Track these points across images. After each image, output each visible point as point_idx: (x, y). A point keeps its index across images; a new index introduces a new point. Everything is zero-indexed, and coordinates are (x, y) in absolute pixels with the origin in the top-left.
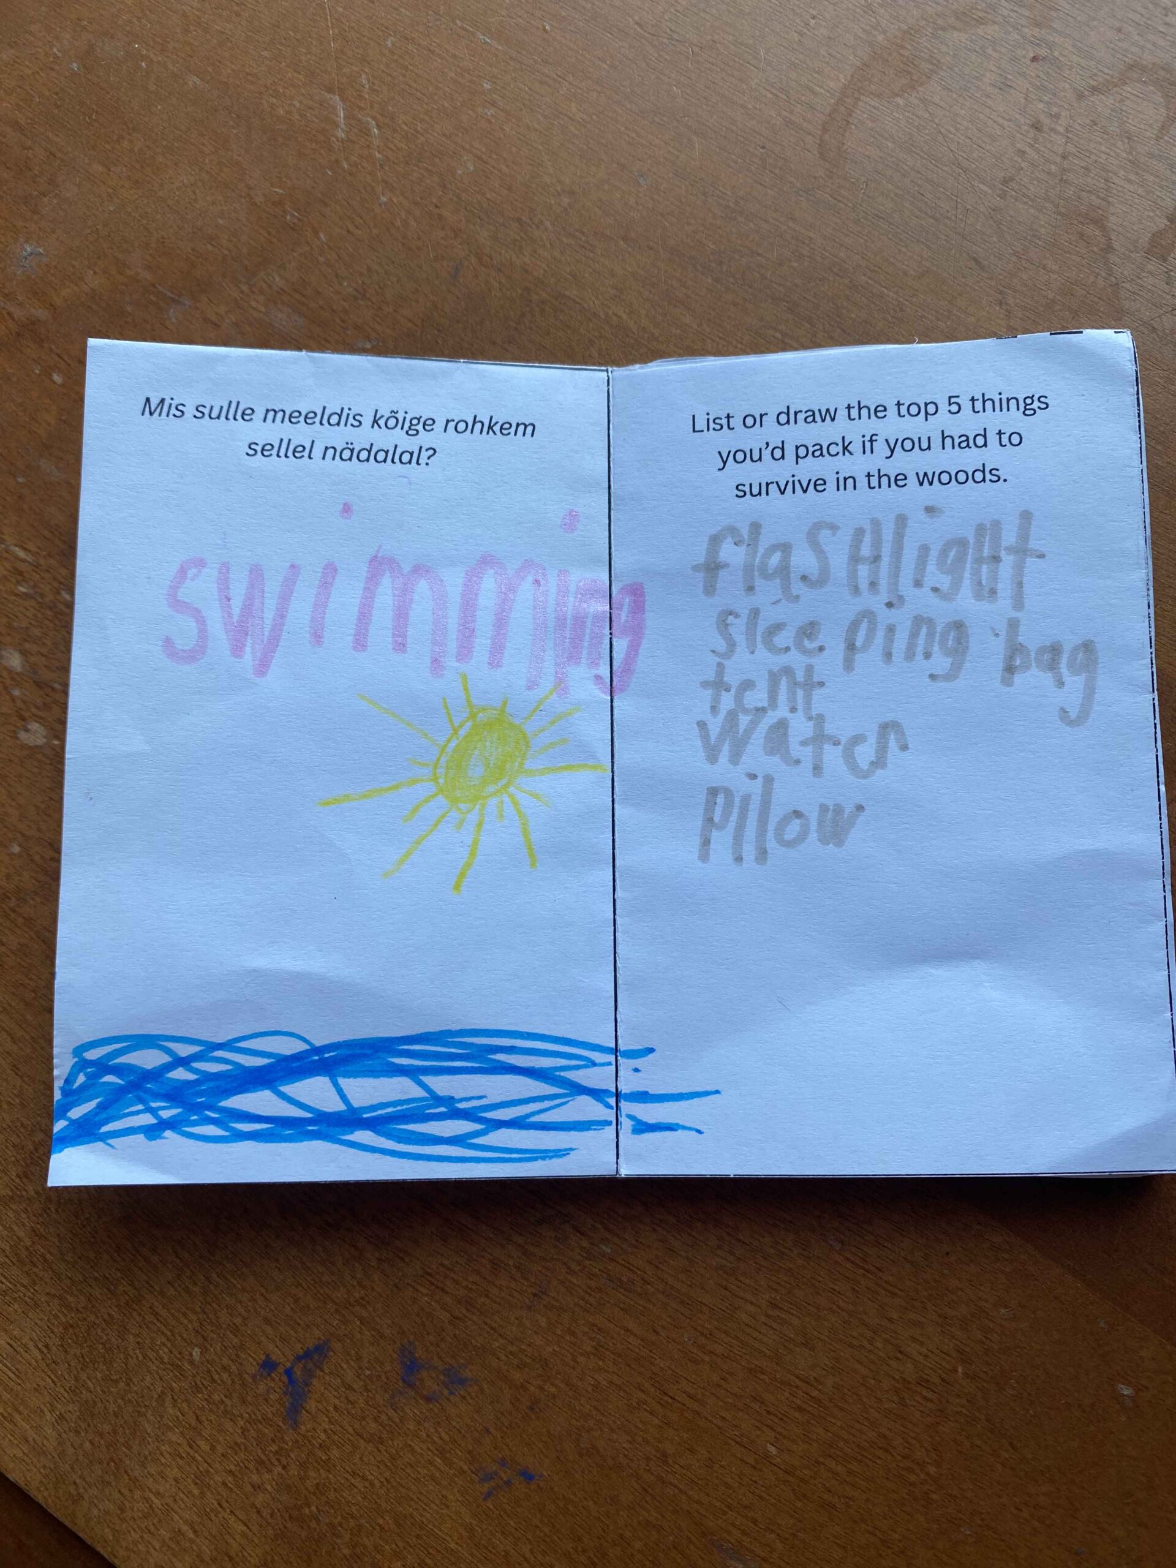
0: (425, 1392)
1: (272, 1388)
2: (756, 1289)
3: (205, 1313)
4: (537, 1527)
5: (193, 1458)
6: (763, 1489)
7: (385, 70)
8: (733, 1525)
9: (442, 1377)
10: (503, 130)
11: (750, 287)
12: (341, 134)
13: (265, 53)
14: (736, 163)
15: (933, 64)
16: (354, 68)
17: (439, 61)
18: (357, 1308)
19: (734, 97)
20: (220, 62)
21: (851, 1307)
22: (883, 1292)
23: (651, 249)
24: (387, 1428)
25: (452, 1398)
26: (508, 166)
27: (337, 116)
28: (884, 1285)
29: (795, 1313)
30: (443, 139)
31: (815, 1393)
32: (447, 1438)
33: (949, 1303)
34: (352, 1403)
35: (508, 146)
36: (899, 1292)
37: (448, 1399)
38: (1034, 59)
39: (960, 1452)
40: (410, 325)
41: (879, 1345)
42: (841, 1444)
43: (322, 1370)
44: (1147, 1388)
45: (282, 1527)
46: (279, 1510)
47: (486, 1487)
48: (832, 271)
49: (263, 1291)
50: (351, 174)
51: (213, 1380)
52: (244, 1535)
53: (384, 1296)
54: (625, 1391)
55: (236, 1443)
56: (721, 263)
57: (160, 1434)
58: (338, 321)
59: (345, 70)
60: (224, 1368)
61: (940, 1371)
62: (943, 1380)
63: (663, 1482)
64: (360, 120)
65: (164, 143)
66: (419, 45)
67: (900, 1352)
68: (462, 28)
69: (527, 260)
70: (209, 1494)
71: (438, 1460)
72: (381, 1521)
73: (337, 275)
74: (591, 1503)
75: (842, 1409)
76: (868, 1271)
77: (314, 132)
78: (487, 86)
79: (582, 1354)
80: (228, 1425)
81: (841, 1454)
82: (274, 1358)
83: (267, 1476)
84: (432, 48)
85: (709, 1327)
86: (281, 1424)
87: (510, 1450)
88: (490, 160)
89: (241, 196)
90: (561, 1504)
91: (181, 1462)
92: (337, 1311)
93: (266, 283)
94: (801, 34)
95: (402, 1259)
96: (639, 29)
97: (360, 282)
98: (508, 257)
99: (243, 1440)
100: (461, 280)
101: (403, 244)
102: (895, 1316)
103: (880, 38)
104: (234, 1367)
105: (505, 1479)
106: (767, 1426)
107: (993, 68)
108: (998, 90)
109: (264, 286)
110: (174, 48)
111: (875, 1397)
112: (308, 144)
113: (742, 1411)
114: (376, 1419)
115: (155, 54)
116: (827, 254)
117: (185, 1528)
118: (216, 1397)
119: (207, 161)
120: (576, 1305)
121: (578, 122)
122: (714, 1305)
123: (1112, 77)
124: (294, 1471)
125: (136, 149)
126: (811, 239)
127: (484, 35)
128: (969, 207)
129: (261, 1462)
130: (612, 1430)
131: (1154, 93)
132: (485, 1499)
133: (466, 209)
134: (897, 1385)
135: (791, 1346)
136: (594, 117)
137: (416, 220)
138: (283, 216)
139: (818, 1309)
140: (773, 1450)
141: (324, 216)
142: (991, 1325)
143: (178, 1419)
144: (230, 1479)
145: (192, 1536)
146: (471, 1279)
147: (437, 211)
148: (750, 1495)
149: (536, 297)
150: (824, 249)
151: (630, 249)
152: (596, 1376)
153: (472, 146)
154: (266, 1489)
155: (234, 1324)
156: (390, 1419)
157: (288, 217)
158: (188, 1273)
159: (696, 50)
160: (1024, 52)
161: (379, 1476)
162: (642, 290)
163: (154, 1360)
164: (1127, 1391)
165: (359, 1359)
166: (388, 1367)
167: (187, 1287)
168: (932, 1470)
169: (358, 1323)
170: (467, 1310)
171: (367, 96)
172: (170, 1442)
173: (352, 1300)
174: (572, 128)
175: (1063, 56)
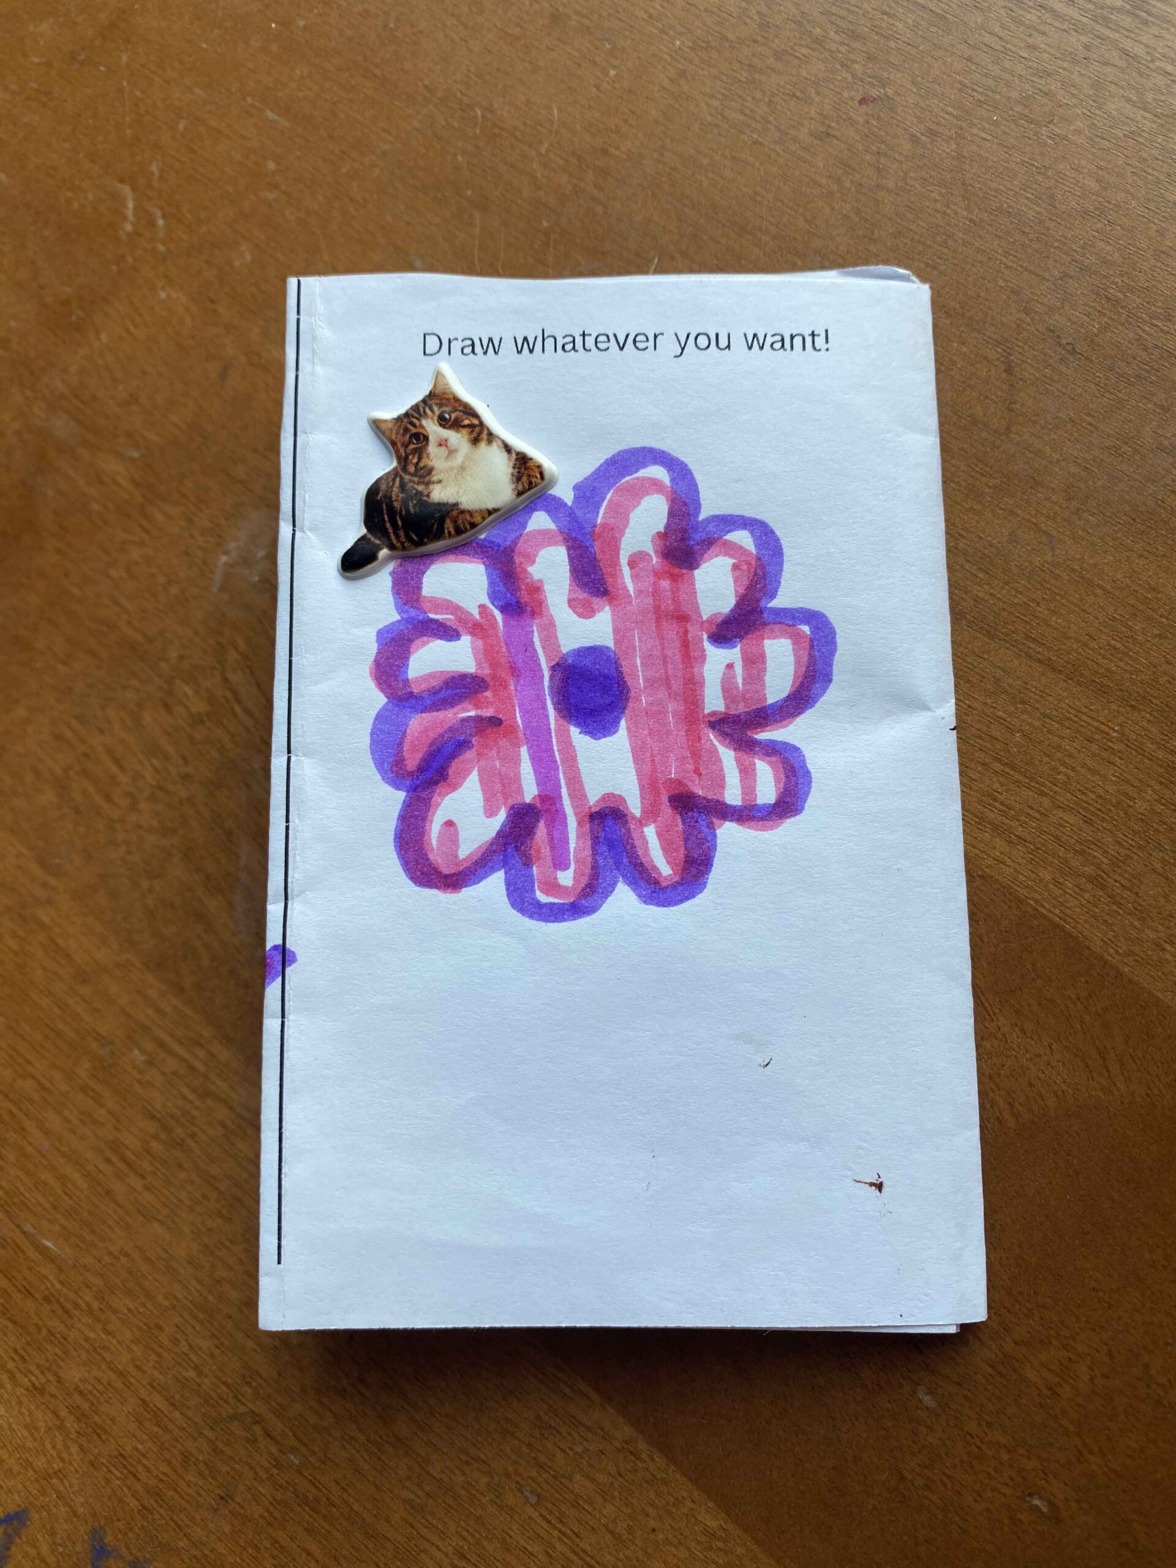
2: (443, 1533)
7: (175, 155)
10: (282, 214)
12: (129, 228)
13: (66, 145)
16: (147, 156)
17: (227, 142)
18: (55, 1481)
19: (522, 167)
20: (25, 156)
26: (284, 254)
27: (127, 208)
30: (225, 227)
35: (286, 232)
38: (863, 101)
40: (176, 431)
43: (20, 1538)
50: (135, 269)
58: (111, 428)
59: (139, 158)
64: (147, 211)
66: (209, 127)
68: (252, 105)
73: (114, 380)
77: (105, 226)
78: (271, 167)
84: (222, 129)
88: (268, 249)
89: (34, 297)
92: (37, 1480)
93: (48, 387)
94: (598, 87)
96: (428, 94)
97: (134, 387)
100: (229, 382)
101: (177, 343)
107: (813, 114)
108: (817, 142)
109: (47, 391)
112: (98, 239)
120: (261, 1516)
121: (358, 202)
123: (956, 117)
127: (272, 111)
133: (240, 304)
137: (191, 317)
138: (68, 316)
141: (106, 315)
147: (213, 306)
153: (252, 234)
157: (74, 318)
159: (485, 112)
160: (853, 93)
165: (53, 1534)
166: (80, 1549)
169: (54, 1496)
170: (156, 1502)
171: (155, 185)
173: (51, 1471)
174: (352, 210)
175: (899, 94)
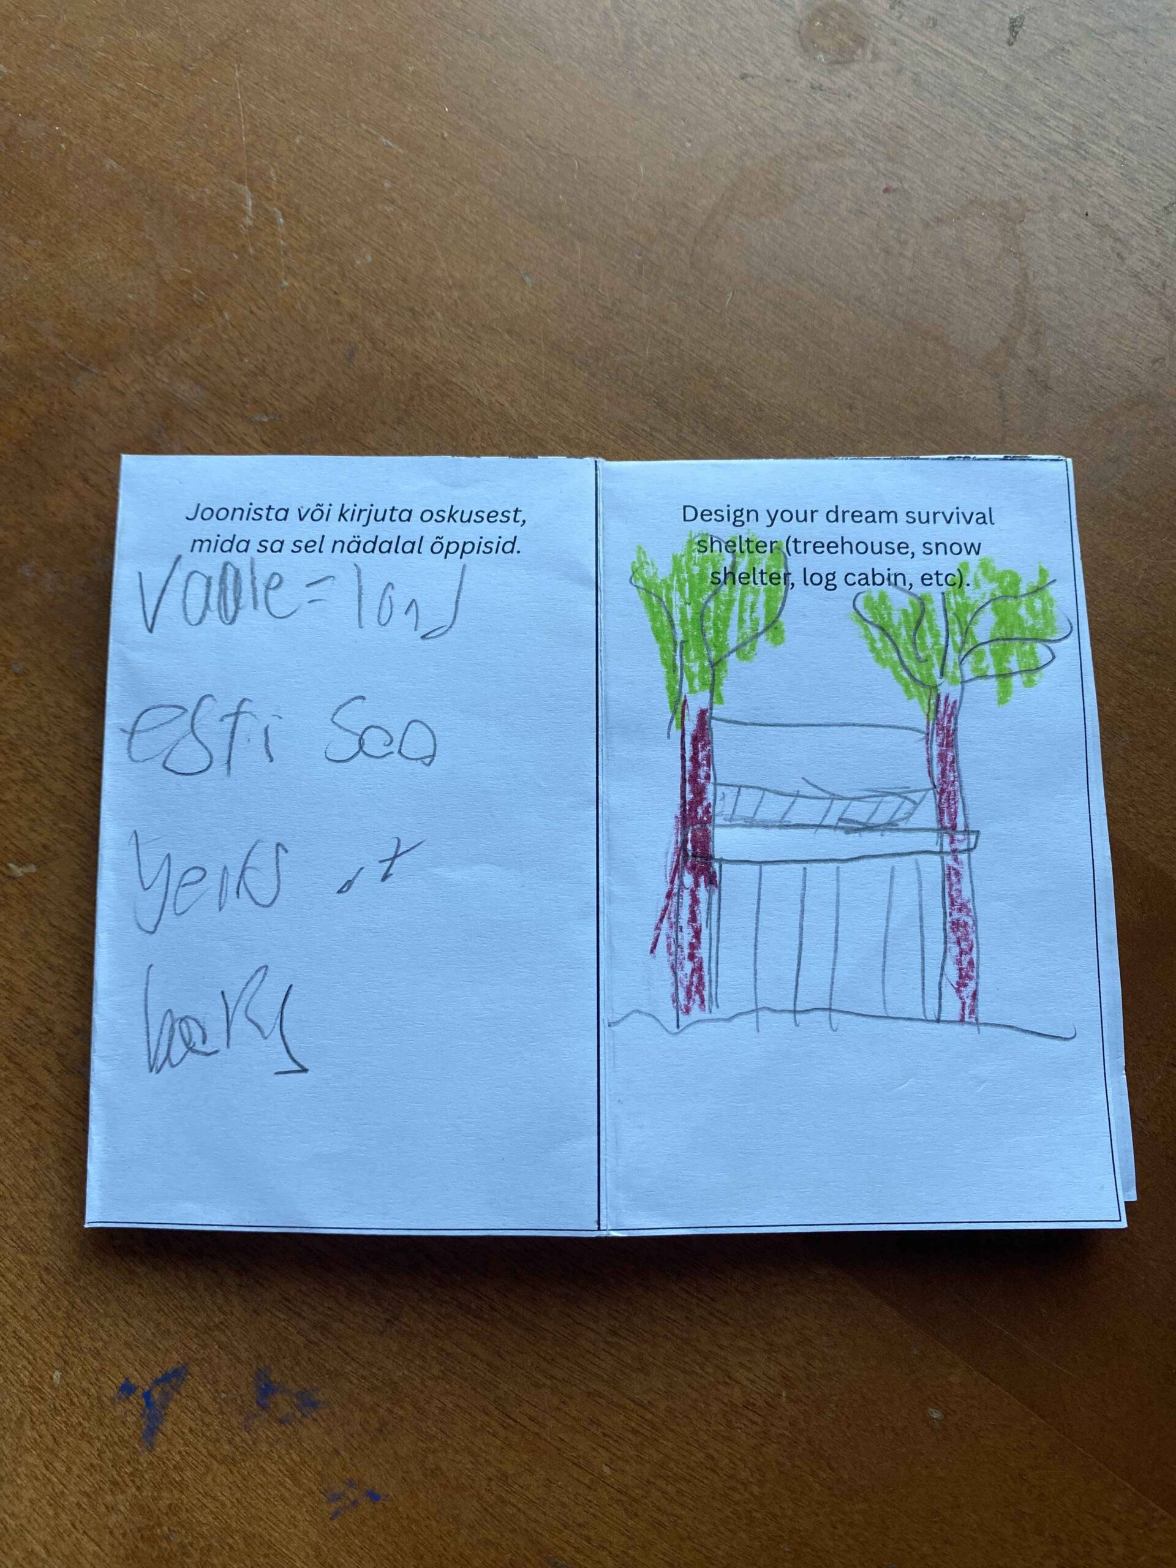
0: (278, 1414)
1: (129, 1411)
2: (597, 1317)
3: (67, 1337)
4: (381, 1545)
5: (49, 1480)
6: (598, 1508)
7: (293, 165)
8: (568, 1542)
9: (295, 1400)
10: (400, 225)
11: (624, 382)
12: (249, 222)
13: (180, 143)
14: (614, 267)
15: (796, 189)
16: (263, 161)
17: (343, 159)
18: (217, 1333)
19: (615, 209)
20: (136, 148)
21: (685, 1335)
22: (715, 1320)
23: (533, 342)
24: (240, 1449)
25: (304, 1420)
26: (404, 260)
27: (246, 205)
28: (716, 1313)
29: (632, 1339)
30: (345, 231)
31: (649, 1416)
32: (298, 1459)
33: (775, 1331)
34: (208, 1426)
35: (404, 241)
36: (731, 1322)
37: (300, 1422)
38: (886, 190)
39: (783, 1473)
40: (305, 402)
41: (710, 1370)
42: (672, 1465)
43: (179, 1393)
44: (955, 1412)
45: (133, 1547)
46: (131, 1531)
47: (334, 1506)
48: (699, 371)
49: (125, 1315)
50: (256, 258)
51: (72, 1403)
52: (96, 1555)
53: (243, 1320)
54: (470, 1414)
55: (92, 1465)
56: (597, 359)
57: (17, 1456)
58: (238, 394)
59: (256, 163)
60: (84, 1391)
61: (764, 1395)
62: (767, 1403)
63: (503, 1502)
64: (266, 210)
65: (80, 220)
66: (325, 144)
67: (729, 1377)
68: (367, 131)
69: (417, 346)
70: (63, 1515)
71: (288, 1480)
72: (230, 1541)
73: (239, 353)
74: (434, 1523)
75: (672, 1431)
76: (701, 1300)
77: (223, 219)
78: (387, 185)
79: (430, 1379)
80: (85, 1446)
81: (670, 1473)
82: (133, 1381)
83: (120, 1497)
84: (337, 147)
85: (551, 1352)
86: (137, 1446)
87: (358, 1470)
88: (387, 253)
89: (151, 274)
90: (405, 1523)
91: (36, 1484)
92: (197, 1336)
93: (171, 356)
94: (677, 154)
95: (261, 1285)
96: (530, 142)
97: (261, 360)
98: (400, 343)
99: (99, 1462)
100: (355, 362)
101: (302, 326)
102: (725, 1343)
103: (749, 163)
104: (93, 1390)
105: (353, 1499)
106: (603, 1447)
107: (849, 195)
108: (852, 216)
109: (170, 359)
110: (94, 133)
111: (706, 1421)
112: (217, 229)
113: (579, 1432)
114: (230, 1442)
115: (75, 137)
116: (695, 355)
117: (38, 1548)
118: (74, 1420)
119: (120, 240)
120: (427, 1330)
121: (471, 223)
122: (557, 1332)
123: (955, 210)
124: (147, 1492)
125: (52, 225)
126: (680, 341)
127: (386, 138)
128: (824, 319)
129: (115, 1483)
130: (456, 1452)
131: (992, 227)
132: (332, 1519)
133: (363, 297)
134: (725, 1409)
135: (628, 1371)
136: (486, 219)
137: (315, 305)
138: (190, 294)
139: (654, 1336)
140: (606, 1469)
141: (228, 296)
142: (814, 1351)
143: (36, 1441)
144: (85, 1500)
145: (44, 1555)
146: (326, 1305)
147: (335, 297)
148: (585, 1513)
149: (425, 382)
150: (693, 351)
151: (514, 342)
152: (443, 1399)
153: (371, 239)
154: (120, 1510)
155: (95, 1348)
156: (243, 1440)
157: (195, 296)
158: (53, 1298)
159: (581, 163)
160: (878, 183)
161: (230, 1498)
162: (523, 380)
163: (14, 1383)
164: (936, 1415)
165: (216, 1382)
166: (243, 1391)
167: (51, 1312)
168: (755, 1489)
169: (216, 1347)
170: (322, 1334)
171: (274, 188)
172: (27, 1464)
173: (212, 1324)
174: (465, 228)
175: (912, 189)
